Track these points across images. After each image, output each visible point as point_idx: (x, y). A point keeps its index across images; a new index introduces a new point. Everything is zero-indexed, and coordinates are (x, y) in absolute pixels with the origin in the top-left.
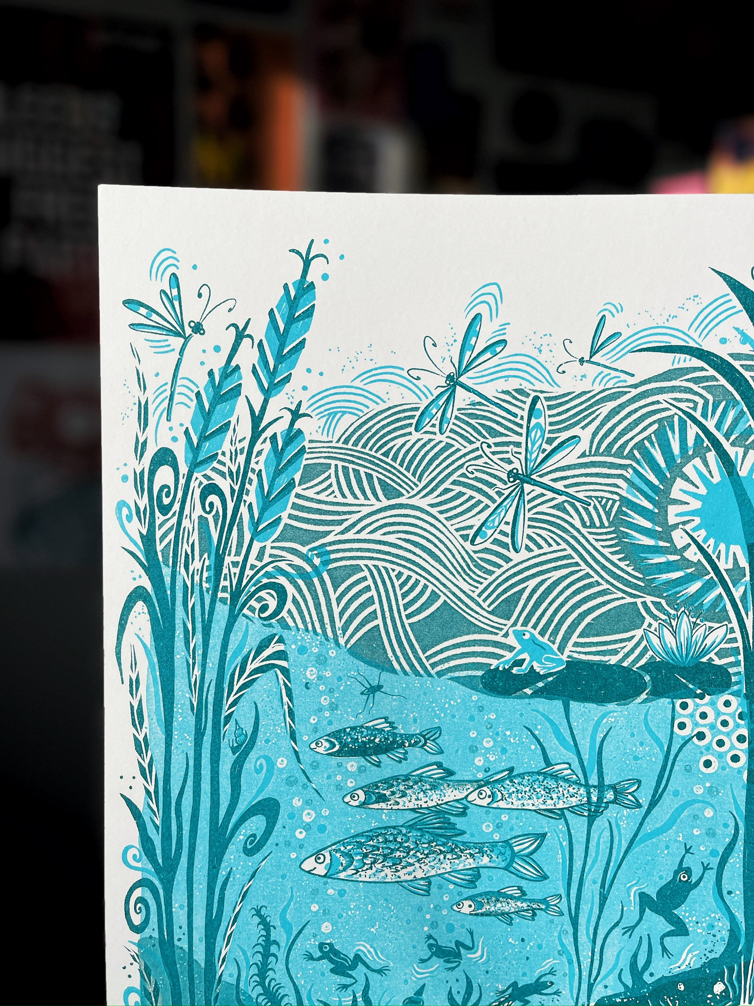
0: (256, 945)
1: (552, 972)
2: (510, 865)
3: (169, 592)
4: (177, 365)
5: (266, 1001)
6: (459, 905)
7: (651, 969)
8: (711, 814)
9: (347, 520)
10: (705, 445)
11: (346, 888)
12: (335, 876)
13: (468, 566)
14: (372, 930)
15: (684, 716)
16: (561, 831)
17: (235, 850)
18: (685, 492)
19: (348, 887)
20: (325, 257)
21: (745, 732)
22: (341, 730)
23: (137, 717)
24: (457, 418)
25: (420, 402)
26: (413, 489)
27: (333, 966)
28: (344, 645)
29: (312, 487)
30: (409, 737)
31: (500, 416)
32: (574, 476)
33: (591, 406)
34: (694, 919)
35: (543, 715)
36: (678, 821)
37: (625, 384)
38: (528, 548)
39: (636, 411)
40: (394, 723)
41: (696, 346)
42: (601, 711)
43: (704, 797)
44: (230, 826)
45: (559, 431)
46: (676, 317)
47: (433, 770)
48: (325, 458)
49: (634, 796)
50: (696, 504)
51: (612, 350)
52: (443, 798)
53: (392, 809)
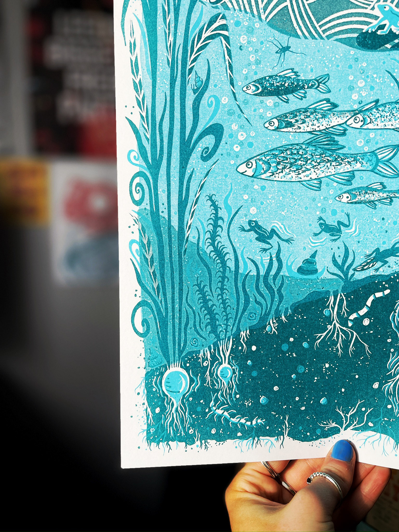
0: (209, 219)
2: (375, 168)
5: (215, 256)
6: (340, 197)
11: (266, 185)
12: (259, 177)
14: (283, 213)
17: (196, 157)
19: (267, 184)
22: (263, 78)
23: (135, 68)
27: (257, 236)
28: (265, 19)
30: (307, 82)
40: (298, 72)
44: (193, 141)
47: (323, 104)
52: (330, 123)
53: (296, 132)
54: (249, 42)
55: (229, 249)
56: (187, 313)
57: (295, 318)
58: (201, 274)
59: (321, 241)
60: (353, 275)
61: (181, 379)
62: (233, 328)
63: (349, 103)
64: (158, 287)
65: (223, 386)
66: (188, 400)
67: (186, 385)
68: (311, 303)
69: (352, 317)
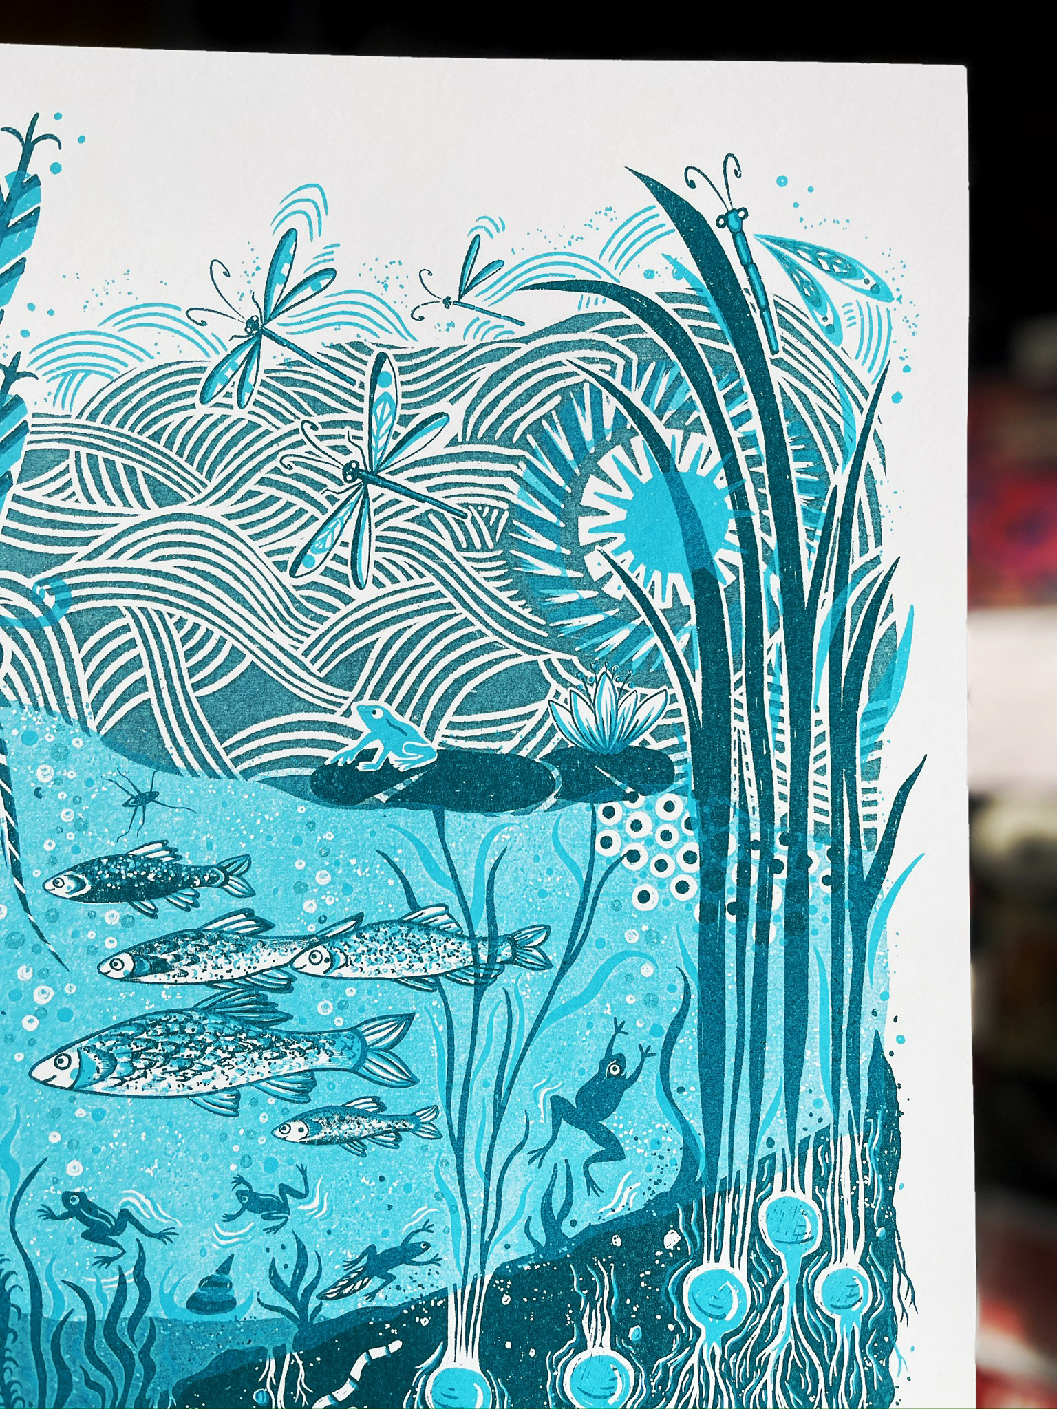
1: (427, 1228)
2: (359, 1064)
6: (284, 1129)
7: (572, 1215)
8: (651, 972)
9: (96, 537)
10: (629, 427)
11: (105, 1107)
12: (88, 1089)
13: (287, 609)
14: (148, 1171)
15: (609, 827)
16: (435, 1008)
18: (602, 496)
20: (56, 139)
21: (694, 847)
22: (93, 861)
24: (263, 383)
25: (206, 358)
26: (199, 492)
27: (86, 1228)
28: (96, 730)
29: (39, 486)
30: (201, 870)
31: (328, 382)
32: (441, 474)
33: (463, 369)
34: (631, 1133)
35: (405, 833)
36: (604, 985)
37: (511, 337)
38: (376, 582)
39: (528, 376)
40: (177, 850)
41: (610, 281)
42: (490, 824)
43: (639, 947)
45: (417, 405)
46: (582, 238)
47: (239, 921)
48: (60, 440)
49: (540, 951)
50: (617, 514)
51: (491, 287)
52: (255, 964)
53: (176, 983)
54: (58, 781)
55: (15, 1264)
59: (241, 1232)
60: (318, 1309)
63: (297, 921)
68: (223, 1379)
69: (319, 1405)
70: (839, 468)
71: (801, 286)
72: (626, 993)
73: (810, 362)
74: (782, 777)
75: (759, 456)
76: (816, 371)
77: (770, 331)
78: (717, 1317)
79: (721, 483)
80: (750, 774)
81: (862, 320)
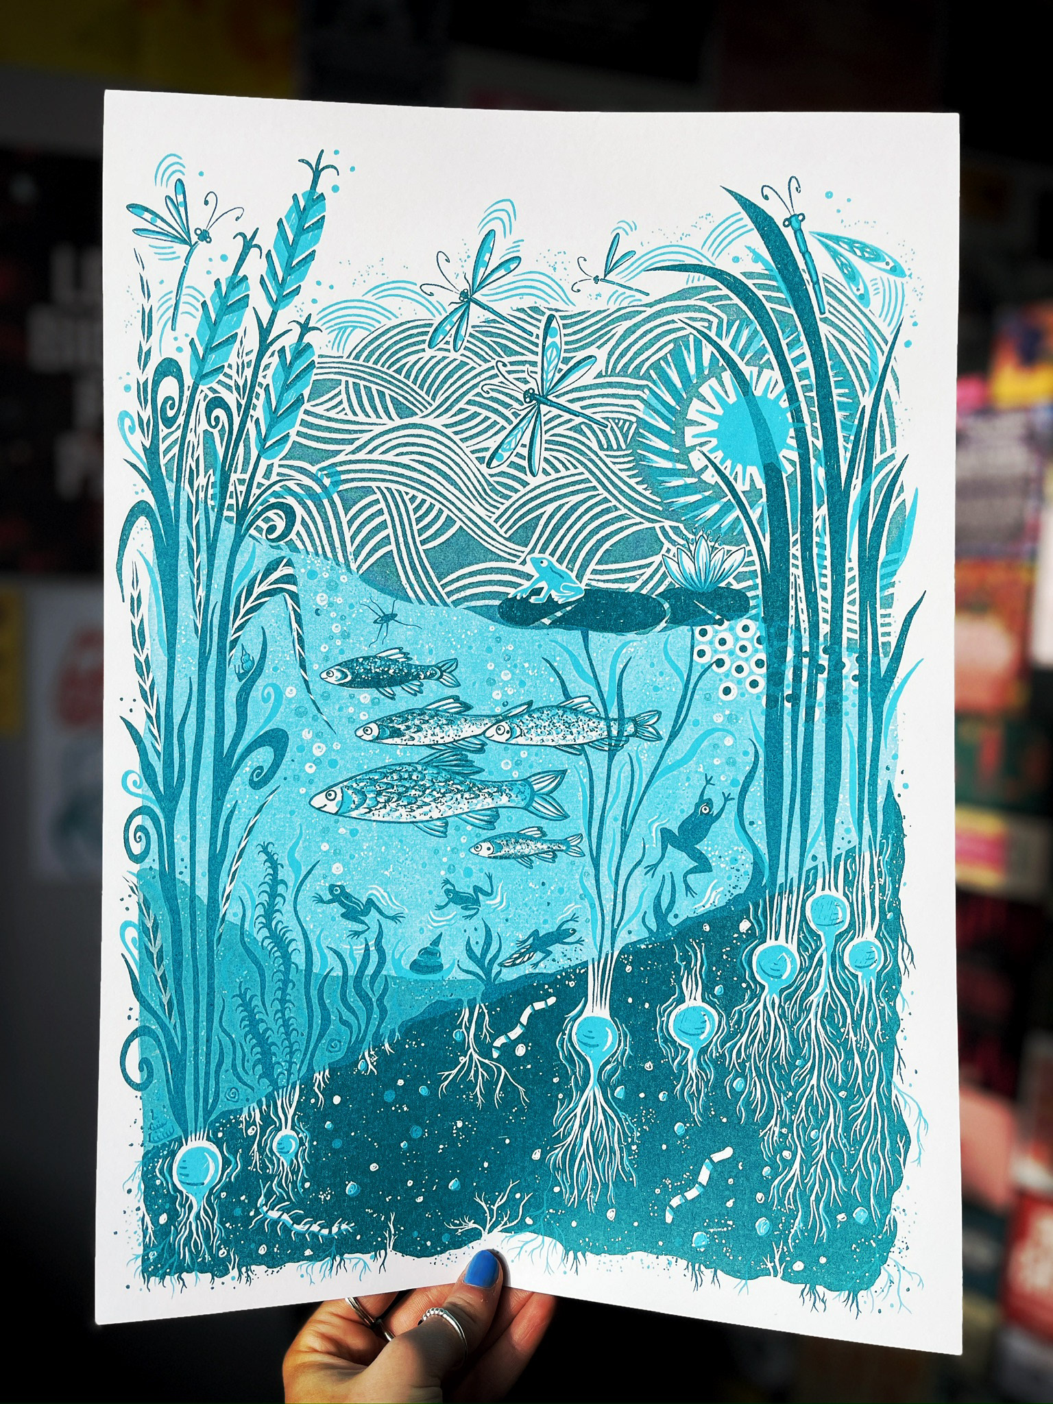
0: (263, 883)
1: (573, 919)
2: (529, 804)
3: (172, 508)
4: (182, 274)
5: (272, 945)
7: (675, 911)
8: (731, 742)
9: (358, 439)
10: (720, 365)
11: (358, 828)
12: (347, 815)
13: (484, 490)
14: (386, 873)
15: (703, 643)
16: (581, 767)
17: (241, 783)
18: (701, 412)
19: (361, 826)
20: (336, 168)
21: (763, 656)
22: (353, 660)
23: (139, 638)
24: (471, 335)
25: (433, 318)
26: (427, 409)
27: (344, 910)
28: (356, 570)
29: (322, 404)
30: (424, 668)
31: (515, 334)
32: (590, 397)
33: (606, 325)
34: (717, 853)
35: (562, 646)
36: (699, 751)
37: (640, 303)
38: (545, 472)
39: (651, 330)
41: (709, 264)
42: (620, 641)
43: (723, 725)
44: (236, 757)
45: (575, 350)
46: (689, 235)
47: (449, 703)
48: (336, 373)
49: (654, 728)
50: (712, 425)
51: (627, 269)
52: (460, 733)
53: (406, 744)
54: (330, 604)
55: (296, 934)
56: (221, 1044)
57: (407, 1046)
58: (246, 977)
59: (448, 918)
60: (499, 973)
61: (207, 1160)
62: (300, 1067)
63: (488, 704)
64: (170, 1002)
65: (281, 1168)
66: (219, 1197)
67: (216, 1171)
68: (433, 1021)
69: (498, 1043)
70: (867, 394)
71: (842, 267)
72: (714, 757)
73: (847, 320)
74: (825, 608)
75: (811, 385)
76: (851, 326)
77: (819, 298)
78: (776, 977)
79: (784, 404)
80: (803, 606)
81: (884, 290)
